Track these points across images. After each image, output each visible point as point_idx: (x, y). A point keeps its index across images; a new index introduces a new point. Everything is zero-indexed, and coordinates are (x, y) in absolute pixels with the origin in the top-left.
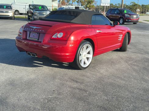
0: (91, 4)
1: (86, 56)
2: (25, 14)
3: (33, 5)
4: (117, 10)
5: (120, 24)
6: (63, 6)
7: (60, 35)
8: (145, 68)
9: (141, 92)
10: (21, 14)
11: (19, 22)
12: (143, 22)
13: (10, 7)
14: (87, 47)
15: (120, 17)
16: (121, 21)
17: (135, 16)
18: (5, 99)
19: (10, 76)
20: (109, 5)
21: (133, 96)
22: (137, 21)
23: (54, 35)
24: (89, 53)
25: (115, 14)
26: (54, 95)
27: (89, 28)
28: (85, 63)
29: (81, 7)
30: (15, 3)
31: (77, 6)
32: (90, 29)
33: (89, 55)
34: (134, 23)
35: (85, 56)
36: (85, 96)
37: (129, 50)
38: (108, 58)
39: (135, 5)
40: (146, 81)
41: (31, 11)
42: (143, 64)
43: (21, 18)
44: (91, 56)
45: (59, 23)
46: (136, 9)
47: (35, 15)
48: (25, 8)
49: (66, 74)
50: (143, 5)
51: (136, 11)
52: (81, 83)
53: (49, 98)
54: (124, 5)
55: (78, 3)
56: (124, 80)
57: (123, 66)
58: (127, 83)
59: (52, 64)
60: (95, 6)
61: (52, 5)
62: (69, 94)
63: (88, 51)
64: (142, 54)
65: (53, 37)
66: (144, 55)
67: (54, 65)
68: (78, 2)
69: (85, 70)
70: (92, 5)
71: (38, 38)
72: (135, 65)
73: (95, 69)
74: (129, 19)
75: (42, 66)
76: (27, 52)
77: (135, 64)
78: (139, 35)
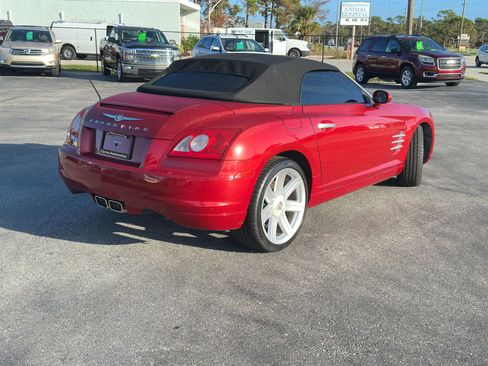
0: (307, 19)
1: (285, 208)
2: (95, 57)
3: (119, 30)
4: (394, 42)
5: (403, 87)
6: (216, 30)
7: (198, 144)
8: (477, 247)
9: (462, 333)
10: (82, 57)
11: (73, 84)
12: (479, 79)
13: (45, 37)
14: (288, 179)
15: (404, 65)
16: (406, 78)
17: (451, 62)
18: (22, 356)
19: (39, 275)
20: (366, 23)
21: (434, 348)
22: (460, 78)
23: (179, 142)
24: (293, 197)
25: (385, 53)
26: (179, 344)
27: (293, 116)
28: (279, 231)
29: (274, 30)
30: (61, 22)
31: (263, 29)
32: (297, 121)
33: (292, 203)
34: (449, 85)
35: (280, 208)
36: (278, 346)
37: (428, 180)
38: (358, 209)
39: (453, 21)
40: (479, 292)
41: (113, 49)
42: (472, 232)
43: (81, 71)
44: (299, 206)
45: (195, 104)
46: (458, 32)
47: (127, 62)
48: (94, 39)
49: (219, 269)
50: (479, 21)
51: (456, 41)
52: (268, 300)
53: (162, 352)
54: (419, 20)
55: (266, 16)
56: (408, 289)
57: (407, 237)
58: (417, 300)
59: (176, 234)
60: (322, 24)
61: (182, 26)
62: (226, 338)
63: (289, 190)
64: (472, 195)
65: (176, 149)
66: (476, 199)
67: (181, 234)
68: (265, 14)
69: (280, 254)
70: (310, 22)
71: (128, 153)
72: (444, 235)
73: (313, 248)
74: (431, 70)
75: (143, 239)
76: (94, 195)
77: (447, 230)
78: (465, 126)
